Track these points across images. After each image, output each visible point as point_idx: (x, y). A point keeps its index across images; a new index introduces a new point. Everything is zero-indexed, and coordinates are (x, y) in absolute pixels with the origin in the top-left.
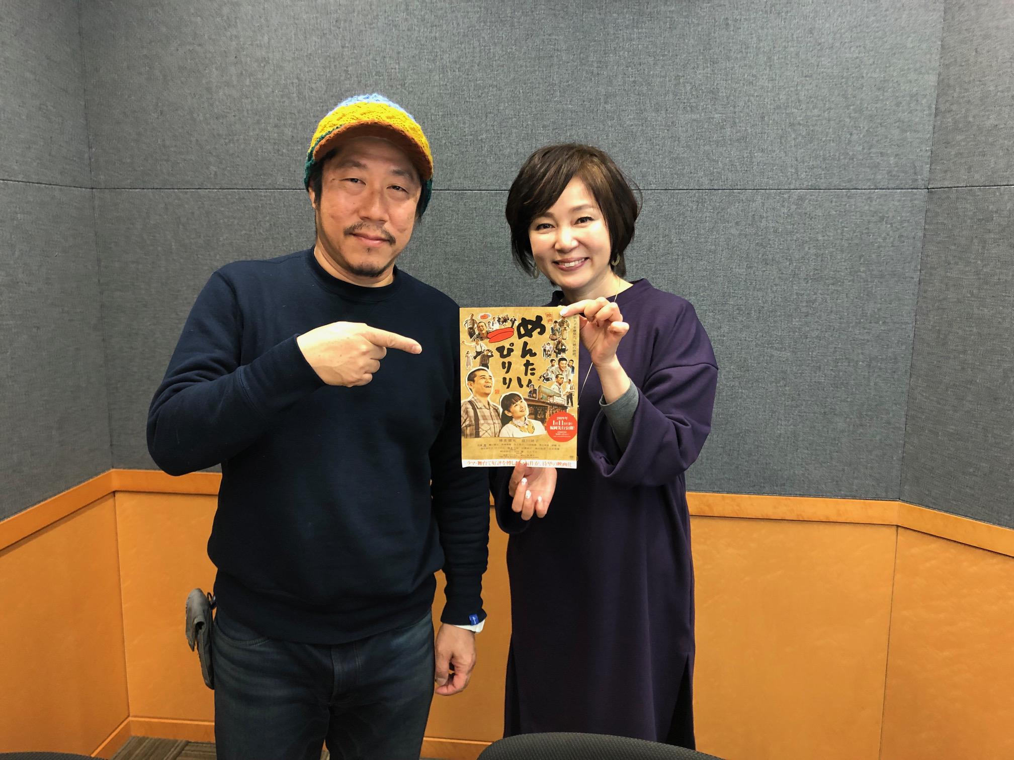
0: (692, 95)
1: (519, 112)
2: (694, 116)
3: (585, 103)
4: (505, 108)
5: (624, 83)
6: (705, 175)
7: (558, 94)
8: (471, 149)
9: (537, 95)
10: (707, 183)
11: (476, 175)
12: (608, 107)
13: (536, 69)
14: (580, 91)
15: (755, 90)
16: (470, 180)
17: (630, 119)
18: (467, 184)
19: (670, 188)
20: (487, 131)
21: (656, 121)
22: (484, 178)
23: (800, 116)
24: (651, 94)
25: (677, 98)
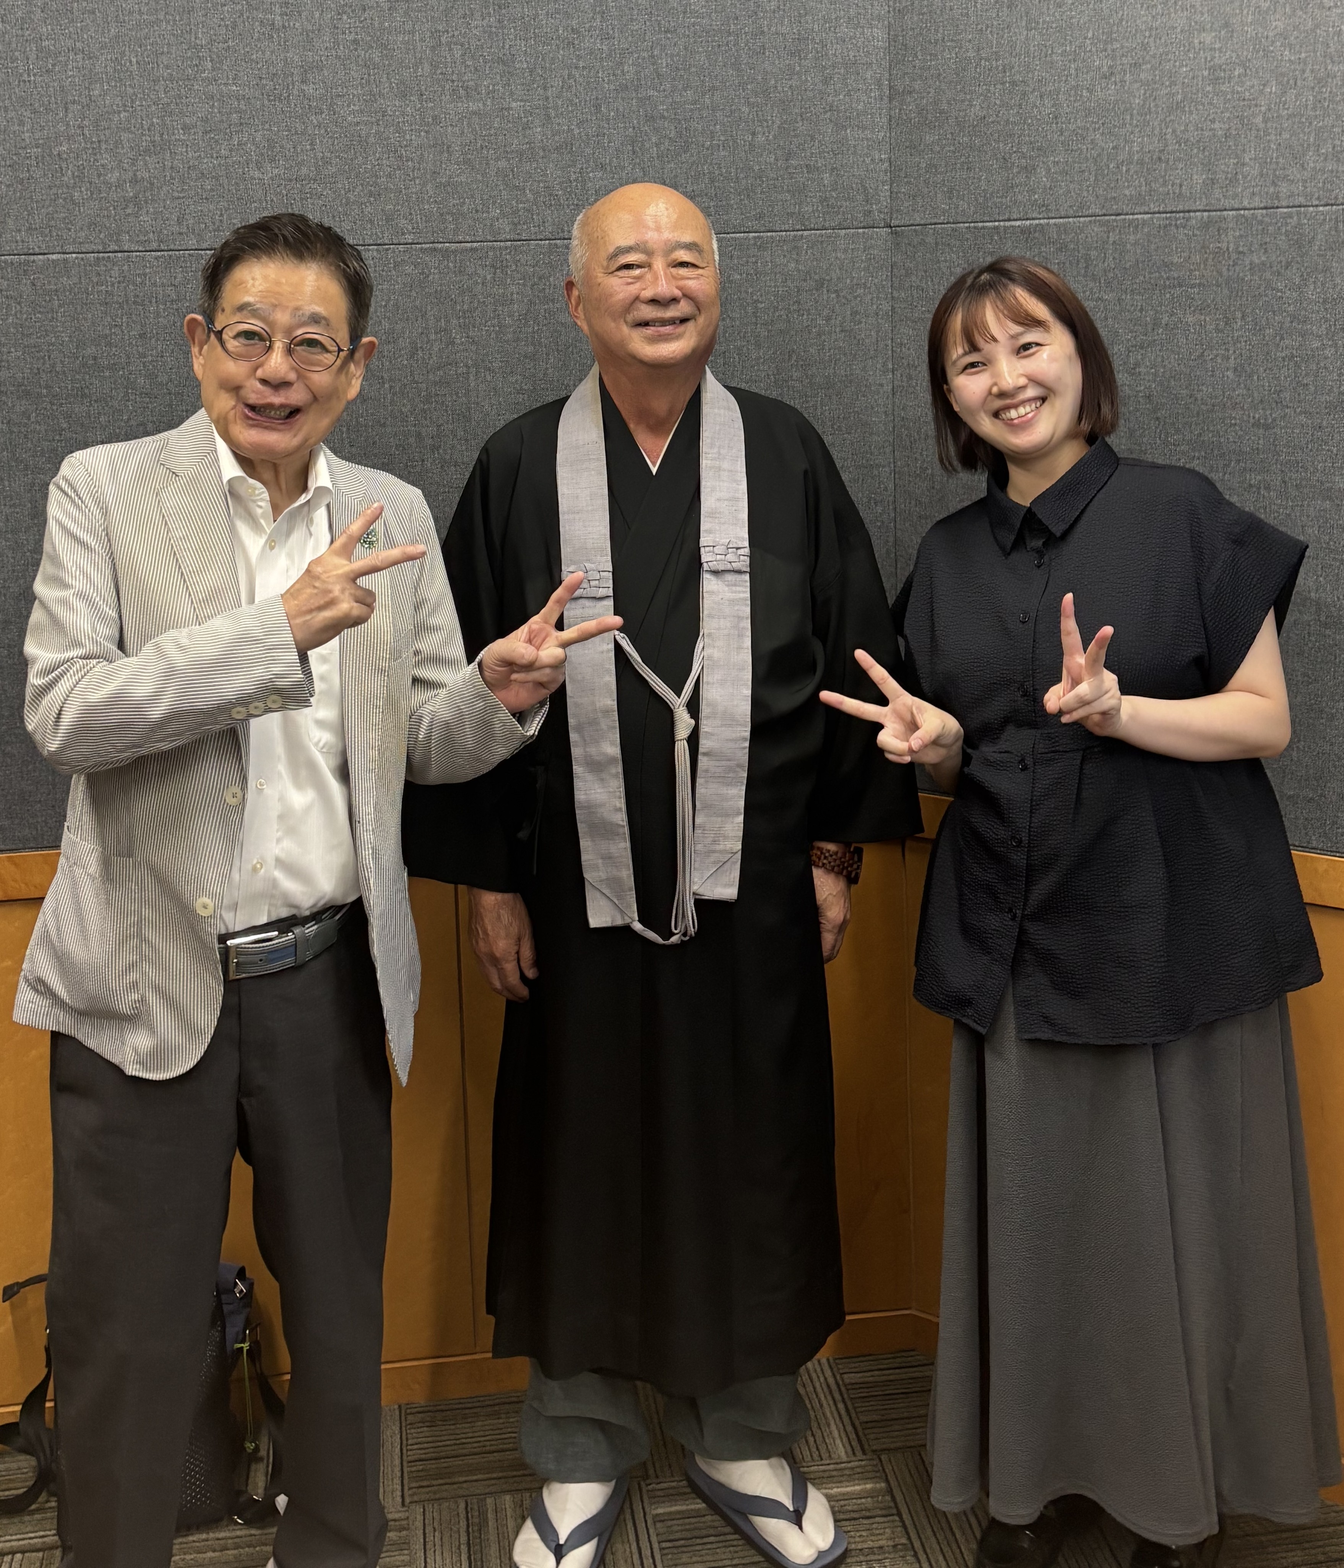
0: (467, 66)
1: (133, 101)
2: (473, 107)
3: (264, 82)
4: (105, 93)
5: (337, 43)
6: (503, 215)
7: (209, 65)
8: (38, 174)
9: (167, 67)
10: (507, 230)
11: (53, 223)
12: (309, 89)
13: (162, 18)
14: (252, 60)
15: (579, 57)
16: (42, 233)
17: (353, 112)
18: (35, 242)
19: (441, 240)
20: (69, 138)
21: (403, 114)
22: (70, 230)
23: (662, 103)
24: (390, 65)
25: (439, 71)
